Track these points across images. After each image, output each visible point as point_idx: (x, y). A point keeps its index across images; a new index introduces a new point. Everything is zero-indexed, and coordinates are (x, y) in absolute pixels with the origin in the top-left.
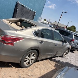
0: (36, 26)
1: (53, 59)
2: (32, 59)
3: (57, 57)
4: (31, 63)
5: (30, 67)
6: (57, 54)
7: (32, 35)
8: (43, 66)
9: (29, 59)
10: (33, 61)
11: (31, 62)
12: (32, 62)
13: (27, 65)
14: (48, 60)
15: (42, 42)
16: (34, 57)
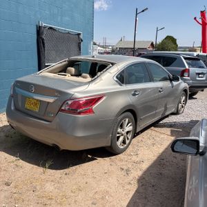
2: (128, 133)
3: (167, 116)
4: (127, 142)
6: (166, 109)
8: (149, 142)
9: (123, 132)
10: (130, 136)
11: (128, 139)
12: (130, 138)
14: (152, 128)
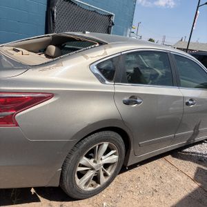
0: (101, 43)
1: (187, 150)
5: (104, 194)
7: (91, 79)
13: (91, 189)
15: (132, 100)
16: (112, 158)
